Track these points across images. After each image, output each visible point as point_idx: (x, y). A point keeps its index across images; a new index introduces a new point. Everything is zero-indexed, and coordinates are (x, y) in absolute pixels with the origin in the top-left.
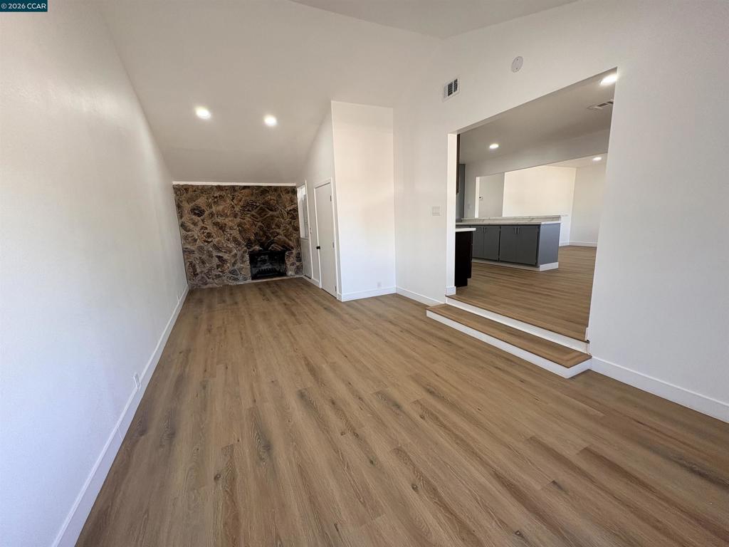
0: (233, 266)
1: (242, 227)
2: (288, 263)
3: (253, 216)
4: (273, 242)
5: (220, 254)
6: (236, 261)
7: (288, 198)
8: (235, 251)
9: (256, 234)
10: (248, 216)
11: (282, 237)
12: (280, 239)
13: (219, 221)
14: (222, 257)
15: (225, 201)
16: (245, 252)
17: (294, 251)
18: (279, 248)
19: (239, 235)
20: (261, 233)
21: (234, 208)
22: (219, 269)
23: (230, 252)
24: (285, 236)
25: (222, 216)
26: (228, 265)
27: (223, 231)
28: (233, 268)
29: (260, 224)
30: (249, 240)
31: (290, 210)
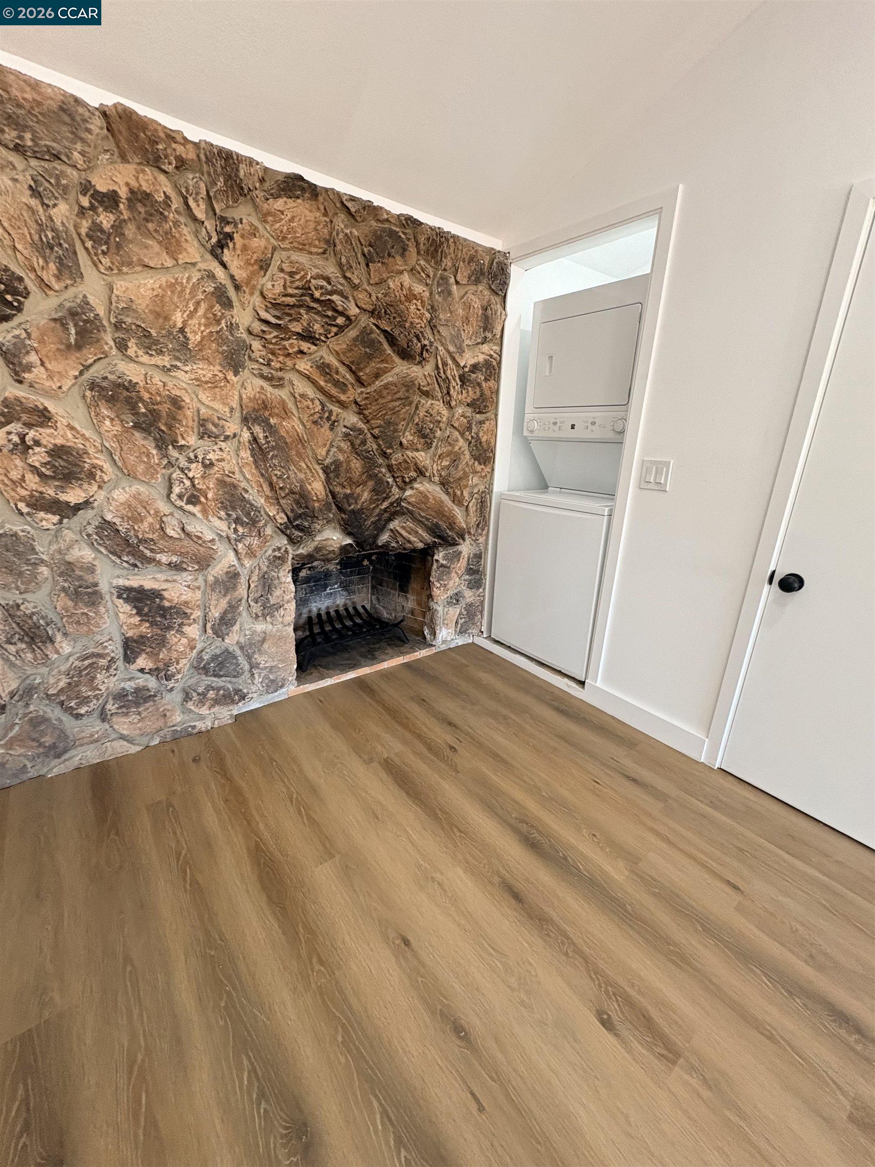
0: (219, 634)
1: (271, 430)
2: (441, 595)
3: (324, 368)
4: (396, 511)
5: (147, 580)
6: (233, 608)
7: (477, 304)
8: (226, 559)
9: (331, 471)
10: (304, 365)
11: (430, 489)
12: (424, 496)
13: (133, 373)
14: (156, 594)
15: (172, 245)
16: (278, 560)
17: (466, 548)
18: (418, 538)
19: (250, 472)
20: (357, 465)
21: (228, 304)
22: (142, 662)
23: (204, 562)
24: (444, 484)
25: (150, 344)
26: (193, 631)
27: (162, 443)
28: (217, 647)
29: (351, 418)
30: (301, 497)
31: (475, 368)
